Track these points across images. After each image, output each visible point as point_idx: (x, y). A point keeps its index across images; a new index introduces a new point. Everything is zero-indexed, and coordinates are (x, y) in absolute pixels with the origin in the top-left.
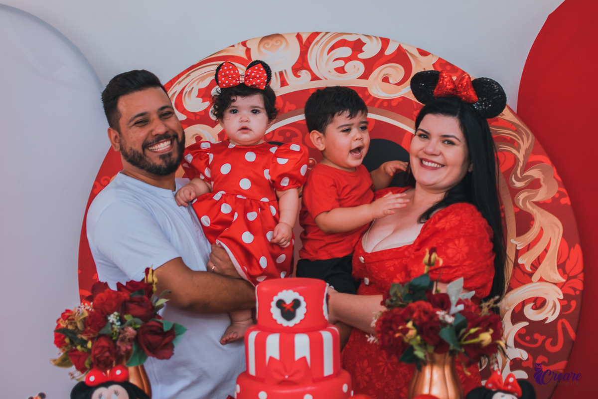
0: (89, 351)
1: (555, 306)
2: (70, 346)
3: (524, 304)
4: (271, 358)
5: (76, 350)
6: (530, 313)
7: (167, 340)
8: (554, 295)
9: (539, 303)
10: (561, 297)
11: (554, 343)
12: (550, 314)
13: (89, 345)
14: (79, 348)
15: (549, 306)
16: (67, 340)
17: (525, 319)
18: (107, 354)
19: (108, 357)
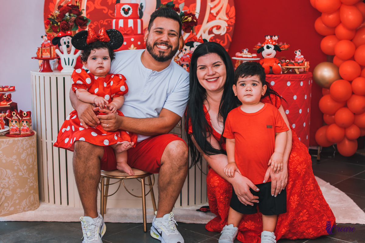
0: (59, 26)
1: (224, 29)
2: (52, 25)
3: (213, 28)
4: (120, 27)
5: (55, 26)
6: (215, 31)
7: (85, 22)
8: (224, 25)
9: (218, 28)
10: (227, 25)
11: (224, 43)
12: (222, 32)
13: (59, 24)
14: (55, 25)
15: (222, 29)
16: (51, 23)
17: (213, 33)
18: (66, 26)
19: (66, 27)
